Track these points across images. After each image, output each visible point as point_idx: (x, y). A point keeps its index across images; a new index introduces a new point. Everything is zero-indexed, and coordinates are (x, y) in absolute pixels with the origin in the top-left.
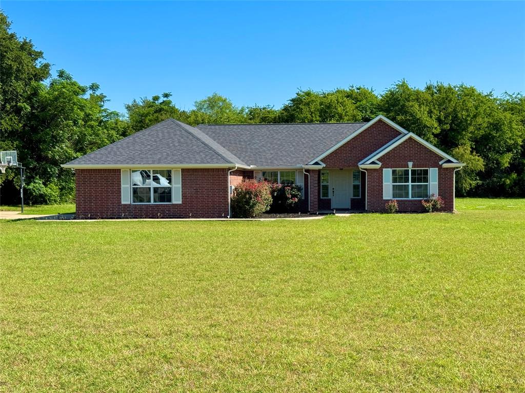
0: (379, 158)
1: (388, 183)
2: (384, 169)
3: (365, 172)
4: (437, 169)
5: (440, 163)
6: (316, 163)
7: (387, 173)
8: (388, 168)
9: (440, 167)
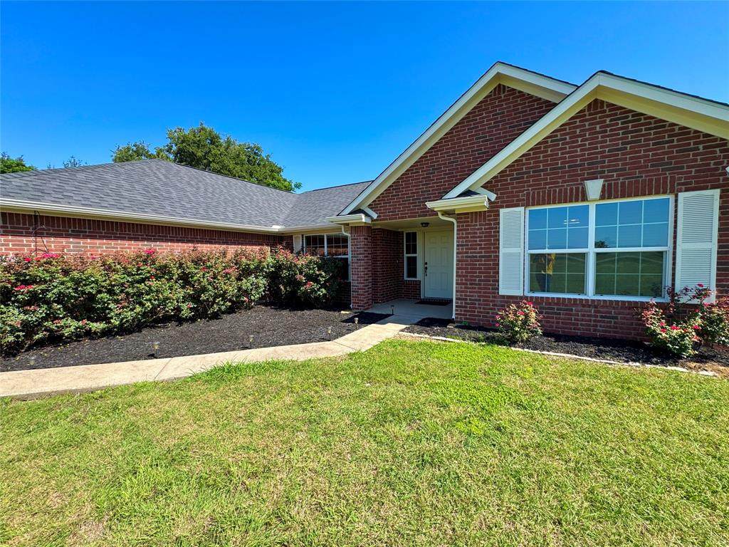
0: (489, 182)
1: (516, 250)
2: (502, 211)
3: (451, 223)
4: (716, 192)
6: (357, 211)
7: (514, 221)
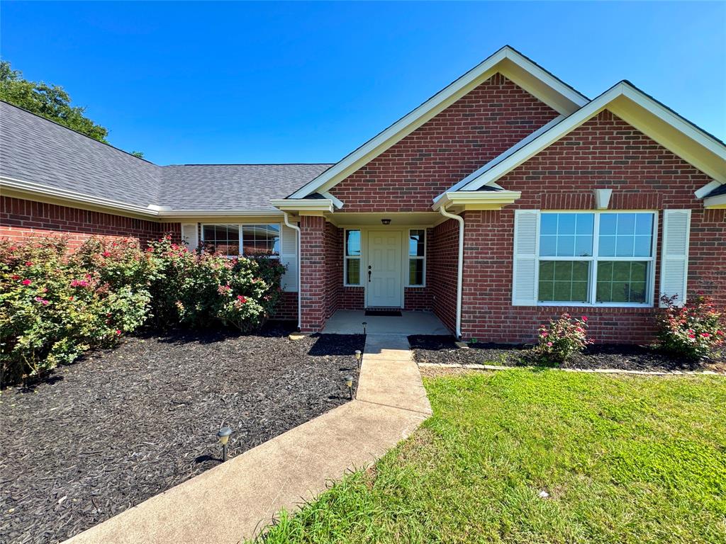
0: (503, 178)
1: (531, 256)
2: (518, 212)
3: (457, 222)
4: (689, 212)
5: (700, 194)
6: (315, 195)
7: (528, 223)
8: (532, 208)
9: (697, 207)
